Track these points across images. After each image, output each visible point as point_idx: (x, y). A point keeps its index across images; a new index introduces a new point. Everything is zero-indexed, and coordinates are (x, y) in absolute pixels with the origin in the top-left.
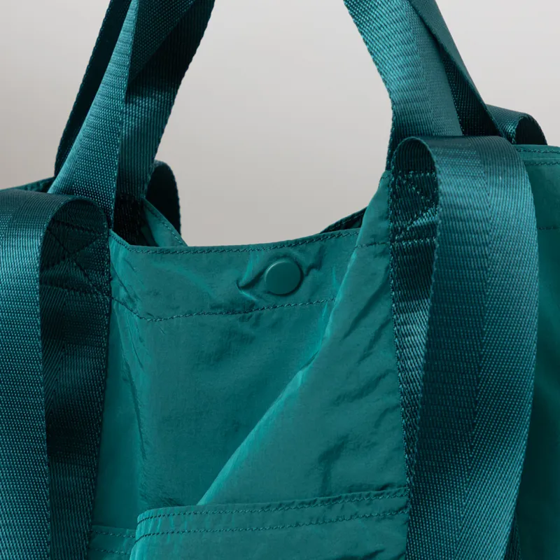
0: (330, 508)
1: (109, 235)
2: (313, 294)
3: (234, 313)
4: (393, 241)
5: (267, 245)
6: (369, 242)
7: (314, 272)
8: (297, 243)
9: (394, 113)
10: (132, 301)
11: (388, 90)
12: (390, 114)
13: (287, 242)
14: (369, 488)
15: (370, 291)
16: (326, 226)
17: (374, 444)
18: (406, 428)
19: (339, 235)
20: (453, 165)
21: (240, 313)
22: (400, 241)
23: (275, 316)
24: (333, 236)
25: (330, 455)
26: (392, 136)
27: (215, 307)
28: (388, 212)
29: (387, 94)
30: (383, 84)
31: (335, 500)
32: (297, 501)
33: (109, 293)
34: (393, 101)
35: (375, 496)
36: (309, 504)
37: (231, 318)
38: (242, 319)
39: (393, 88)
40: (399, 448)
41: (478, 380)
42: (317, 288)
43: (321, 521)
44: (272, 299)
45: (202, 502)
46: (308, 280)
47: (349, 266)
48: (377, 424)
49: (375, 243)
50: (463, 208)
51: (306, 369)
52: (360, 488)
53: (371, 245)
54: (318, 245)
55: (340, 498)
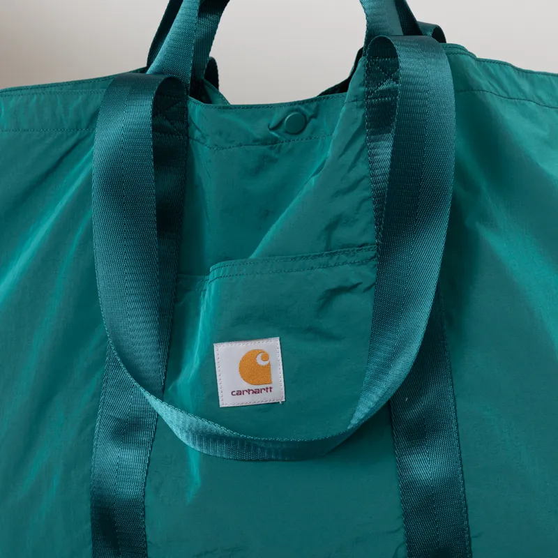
0: (331, 258)
1: (187, 99)
2: (312, 133)
3: (266, 144)
4: (367, 99)
5: (286, 103)
6: (353, 99)
7: (313, 120)
8: (303, 102)
9: (368, 21)
10: (204, 138)
11: (364, 8)
12: (365, 22)
13: (298, 102)
14: (354, 246)
15: (354, 129)
16: (320, 93)
17: (357, 220)
18: (375, 210)
19: (328, 98)
20: (407, 51)
21: (269, 144)
22: (371, 99)
23: (290, 146)
24: (324, 98)
25: (331, 227)
26: (366, 35)
27: (256, 141)
28: (364, 81)
29: (363, 10)
30: (360, 4)
31: (334, 253)
32: (312, 254)
33: (187, 135)
34: (366, 14)
35: (357, 251)
36: (319, 256)
37: (264, 148)
38: (271, 148)
39: (366, 6)
40: (371, 223)
41: (421, 179)
42: (315, 129)
43: (326, 266)
44: (288, 136)
45: (253, 256)
46: (309, 125)
47: (341, 114)
48: (358, 209)
49: (357, 100)
50: (414, 77)
51: (317, 176)
52: (348, 246)
53: (354, 101)
54: (315, 104)
55: (337, 252)
